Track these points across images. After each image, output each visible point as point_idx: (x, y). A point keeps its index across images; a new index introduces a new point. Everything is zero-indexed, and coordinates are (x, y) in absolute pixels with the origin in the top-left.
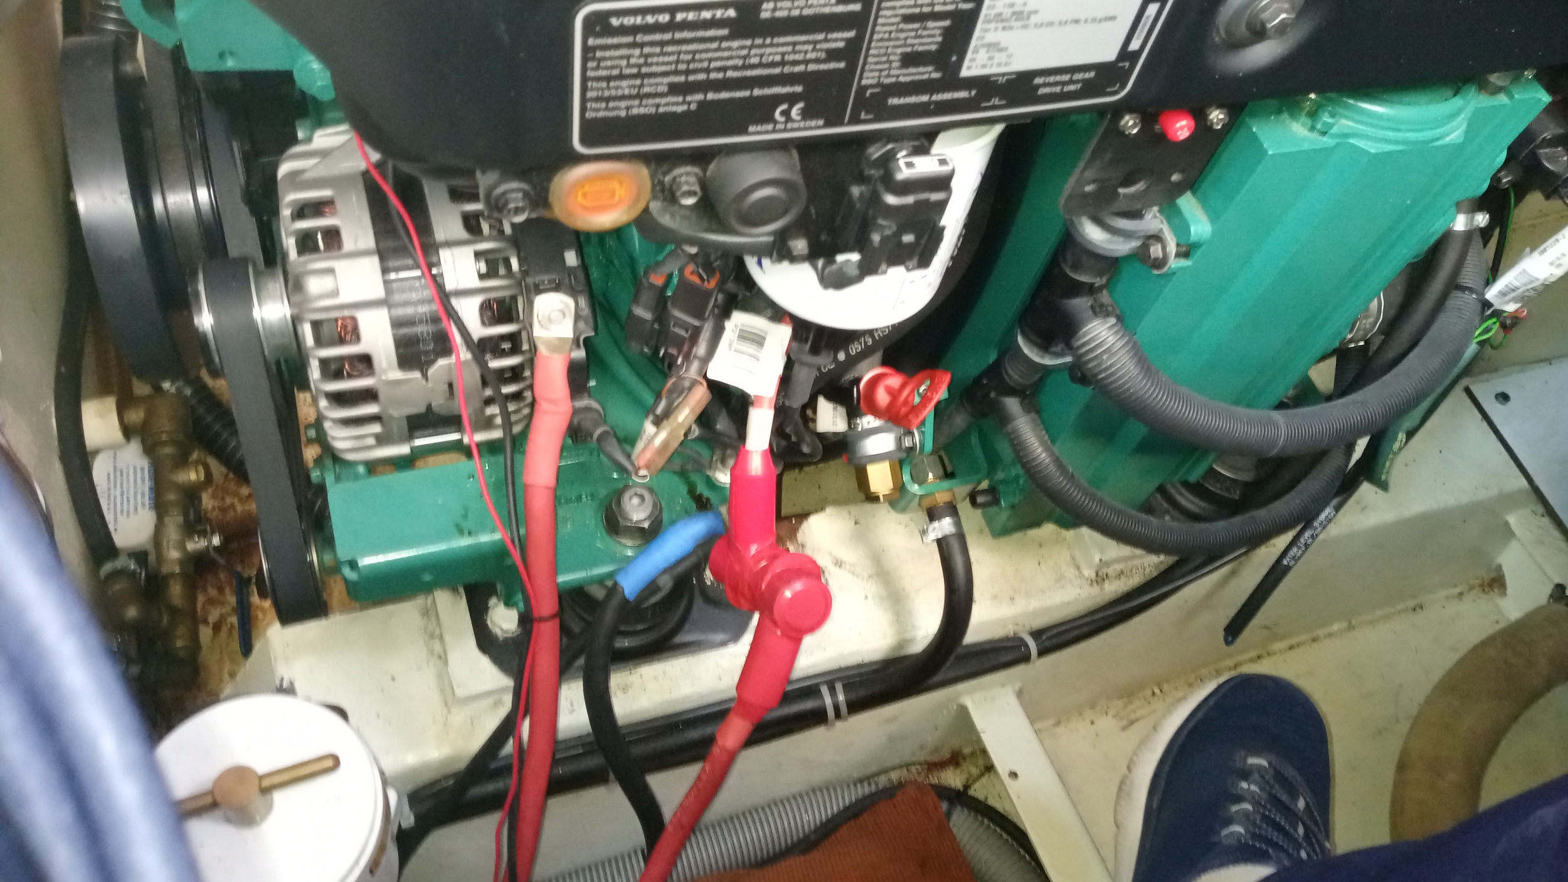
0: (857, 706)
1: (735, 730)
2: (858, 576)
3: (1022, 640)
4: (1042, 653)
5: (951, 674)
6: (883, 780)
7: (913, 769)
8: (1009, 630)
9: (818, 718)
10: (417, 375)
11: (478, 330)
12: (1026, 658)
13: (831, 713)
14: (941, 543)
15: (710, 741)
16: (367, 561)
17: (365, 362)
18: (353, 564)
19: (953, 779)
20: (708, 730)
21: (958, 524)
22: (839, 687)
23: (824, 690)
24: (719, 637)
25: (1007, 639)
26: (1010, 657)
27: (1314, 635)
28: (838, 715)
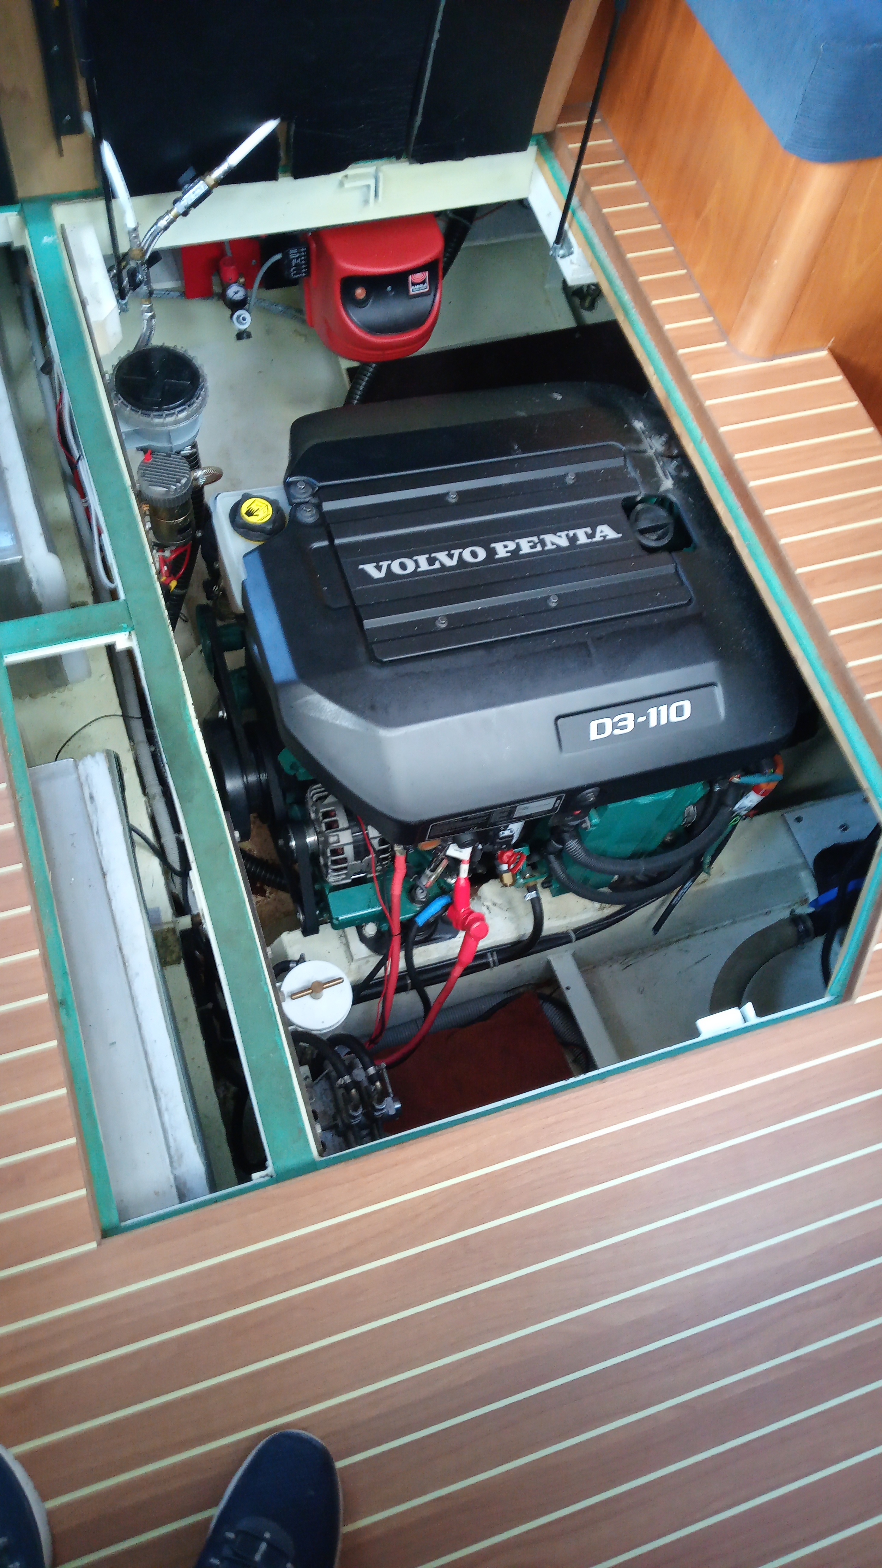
0: (501, 961)
1: (458, 970)
2: (502, 909)
3: (568, 933)
4: (577, 939)
5: (540, 948)
6: (517, 992)
7: (530, 987)
8: (564, 930)
9: (486, 966)
10: (359, 862)
11: (377, 847)
12: (570, 941)
13: (492, 964)
14: (532, 900)
15: (448, 974)
16: (340, 918)
17: (345, 860)
18: (337, 919)
19: (547, 991)
20: (447, 970)
21: (537, 893)
22: (495, 953)
23: (489, 954)
24: (449, 936)
25: (562, 933)
26: (564, 941)
27: (715, 926)
28: (494, 965)
